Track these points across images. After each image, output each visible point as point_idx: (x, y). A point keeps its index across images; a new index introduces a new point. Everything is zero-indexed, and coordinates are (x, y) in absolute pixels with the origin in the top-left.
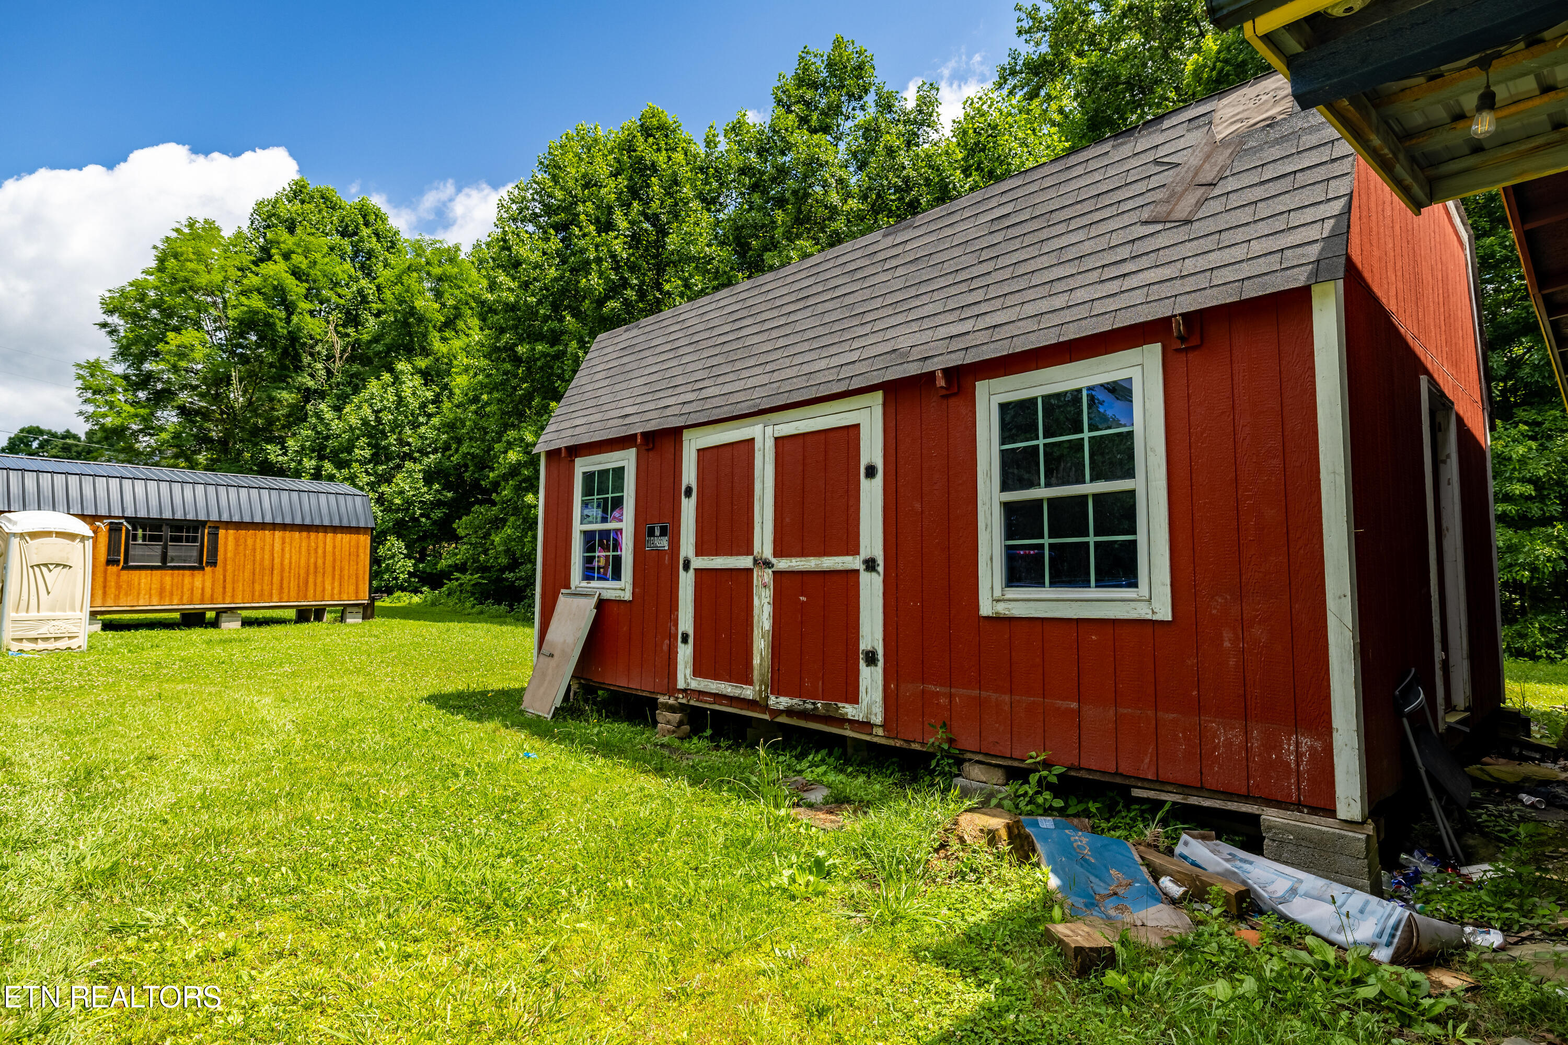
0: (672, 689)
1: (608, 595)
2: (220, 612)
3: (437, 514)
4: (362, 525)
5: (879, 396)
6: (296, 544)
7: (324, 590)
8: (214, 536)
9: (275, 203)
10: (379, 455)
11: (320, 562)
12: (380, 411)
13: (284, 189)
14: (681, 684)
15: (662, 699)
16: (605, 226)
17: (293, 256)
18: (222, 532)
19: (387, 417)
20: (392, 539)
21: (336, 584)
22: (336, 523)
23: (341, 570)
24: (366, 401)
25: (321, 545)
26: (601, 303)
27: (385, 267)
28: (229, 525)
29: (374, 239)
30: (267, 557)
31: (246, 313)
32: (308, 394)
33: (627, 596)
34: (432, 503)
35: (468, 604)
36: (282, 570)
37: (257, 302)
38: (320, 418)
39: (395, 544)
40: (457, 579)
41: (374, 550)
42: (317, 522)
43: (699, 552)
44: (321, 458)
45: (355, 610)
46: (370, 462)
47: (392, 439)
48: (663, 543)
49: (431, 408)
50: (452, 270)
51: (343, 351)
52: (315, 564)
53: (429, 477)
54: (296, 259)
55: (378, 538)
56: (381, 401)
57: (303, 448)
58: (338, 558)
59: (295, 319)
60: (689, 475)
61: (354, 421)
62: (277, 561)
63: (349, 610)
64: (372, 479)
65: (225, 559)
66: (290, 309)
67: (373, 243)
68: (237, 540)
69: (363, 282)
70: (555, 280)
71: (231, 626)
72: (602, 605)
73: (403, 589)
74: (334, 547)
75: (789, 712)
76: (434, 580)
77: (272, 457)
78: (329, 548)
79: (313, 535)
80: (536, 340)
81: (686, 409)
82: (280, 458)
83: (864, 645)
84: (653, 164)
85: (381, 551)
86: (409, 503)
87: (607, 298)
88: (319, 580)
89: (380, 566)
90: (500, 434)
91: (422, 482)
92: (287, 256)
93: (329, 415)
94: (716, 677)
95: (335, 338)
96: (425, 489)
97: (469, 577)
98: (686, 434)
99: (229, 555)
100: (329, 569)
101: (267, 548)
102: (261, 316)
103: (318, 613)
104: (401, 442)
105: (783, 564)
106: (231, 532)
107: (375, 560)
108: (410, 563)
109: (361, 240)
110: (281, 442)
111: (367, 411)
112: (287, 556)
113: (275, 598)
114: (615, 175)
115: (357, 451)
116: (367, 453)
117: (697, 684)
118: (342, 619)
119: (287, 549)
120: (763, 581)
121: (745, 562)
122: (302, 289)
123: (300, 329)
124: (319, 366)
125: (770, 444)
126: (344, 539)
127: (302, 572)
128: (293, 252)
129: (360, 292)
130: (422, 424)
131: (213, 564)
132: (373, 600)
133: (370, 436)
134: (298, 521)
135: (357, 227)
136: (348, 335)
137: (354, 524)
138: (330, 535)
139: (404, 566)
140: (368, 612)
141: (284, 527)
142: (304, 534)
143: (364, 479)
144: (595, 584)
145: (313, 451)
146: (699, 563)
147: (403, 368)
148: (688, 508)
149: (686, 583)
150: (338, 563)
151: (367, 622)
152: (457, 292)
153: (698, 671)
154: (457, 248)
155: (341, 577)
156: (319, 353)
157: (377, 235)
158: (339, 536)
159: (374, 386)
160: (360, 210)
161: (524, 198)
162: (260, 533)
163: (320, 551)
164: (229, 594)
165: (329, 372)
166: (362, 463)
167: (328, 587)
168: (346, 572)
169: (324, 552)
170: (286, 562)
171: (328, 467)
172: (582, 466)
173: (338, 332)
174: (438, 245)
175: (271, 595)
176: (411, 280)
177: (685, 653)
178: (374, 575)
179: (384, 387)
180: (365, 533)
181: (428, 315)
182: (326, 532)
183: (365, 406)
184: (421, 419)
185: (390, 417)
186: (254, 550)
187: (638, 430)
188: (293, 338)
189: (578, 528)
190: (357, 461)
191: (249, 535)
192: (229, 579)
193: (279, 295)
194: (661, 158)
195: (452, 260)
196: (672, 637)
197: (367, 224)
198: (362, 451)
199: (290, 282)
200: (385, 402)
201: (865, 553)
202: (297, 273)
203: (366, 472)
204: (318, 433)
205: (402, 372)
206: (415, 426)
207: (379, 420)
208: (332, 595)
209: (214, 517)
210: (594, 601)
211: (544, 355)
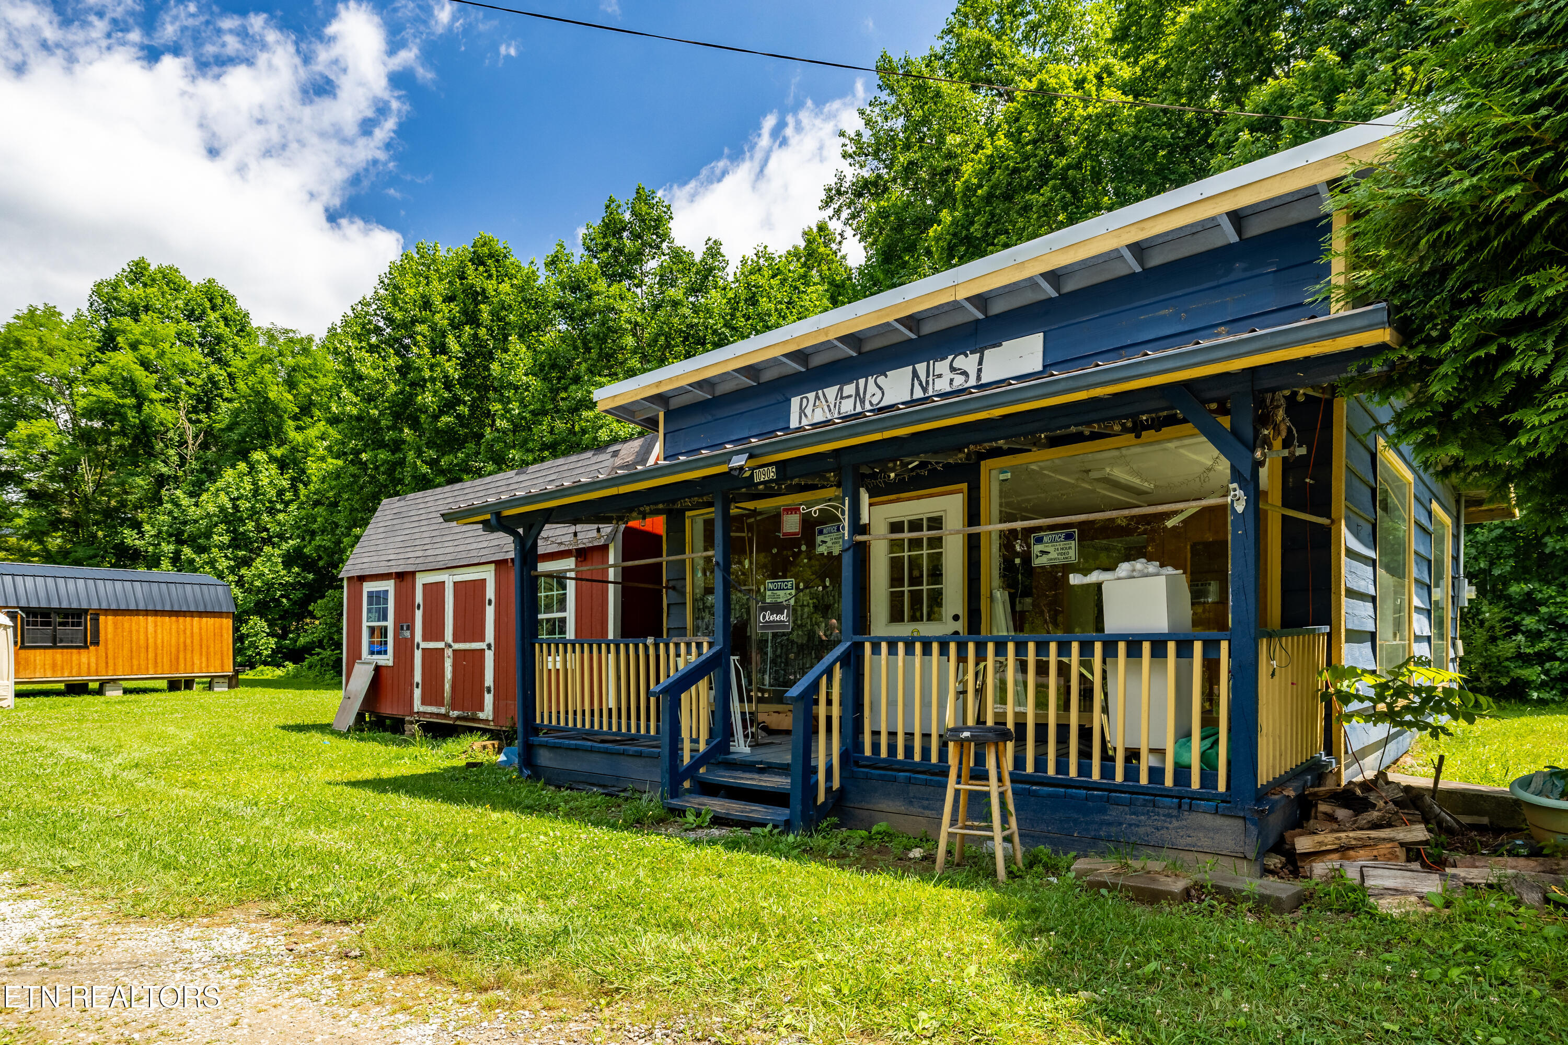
0: (412, 713)
1: (381, 663)
2: (103, 683)
3: (297, 595)
4: (224, 610)
5: (493, 566)
6: (167, 626)
7: (193, 664)
8: (96, 620)
9: (115, 286)
10: (238, 541)
11: (188, 641)
12: (238, 499)
13: (123, 270)
14: (416, 710)
15: (407, 718)
16: (440, 348)
17: (141, 347)
18: (102, 618)
19: (244, 505)
20: (254, 619)
21: (204, 659)
22: (201, 609)
23: (208, 648)
24: (222, 489)
25: (188, 627)
26: (436, 417)
27: (235, 351)
28: (107, 612)
29: (222, 324)
30: (142, 637)
31: (96, 402)
32: (161, 481)
33: (391, 663)
34: (291, 585)
35: (327, 677)
36: (156, 648)
37: (106, 393)
38: (177, 505)
39: (257, 624)
40: (318, 654)
41: (236, 629)
42: (184, 609)
43: (424, 639)
44: (180, 542)
45: (221, 680)
46: (229, 547)
47: (251, 525)
48: (407, 634)
49: (288, 496)
50: (305, 361)
51: (196, 437)
52: (185, 643)
53: (289, 560)
54: (144, 350)
55: (239, 619)
56: (238, 489)
57: (160, 532)
58: (204, 637)
59: (146, 408)
60: (419, 599)
61: (212, 509)
62: (151, 641)
63: (216, 680)
64: (232, 563)
65: (106, 640)
66: (141, 400)
67: (222, 329)
68: (115, 624)
69: (214, 369)
70: (396, 394)
71: (114, 694)
72: (378, 669)
73: (266, 663)
74: (200, 629)
75: (458, 718)
76: (296, 655)
77: (128, 541)
78: (196, 630)
79: (181, 619)
80: (380, 447)
81: (418, 561)
82: (137, 542)
83: (487, 685)
84: (484, 290)
85: (244, 630)
86: (269, 586)
87: (442, 413)
88: (189, 656)
89: (243, 643)
90: (349, 529)
91: (280, 567)
92: (134, 346)
93: (185, 501)
94: (431, 705)
95: (187, 424)
96: (285, 572)
97: (329, 653)
98: (418, 575)
99: (110, 636)
100: (197, 647)
101: (142, 630)
102: (112, 406)
103: (189, 684)
104: (261, 528)
105: (457, 646)
106: (110, 618)
107: (239, 638)
108: (273, 641)
109: (209, 325)
110: (137, 525)
111: (224, 499)
112: (160, 636)
113: (151, 671)
114: (449, 299)
115: (215, 537)
116: (226, 539)
117: (423, 709)
118: (210, 687)
119: (159, 631)
120: (449, 652)
121: (441, 645)
122: (153, 379)
123: (152, 419)
124: (172, 452)
125: (451, 585)
126: (209, 623)
127: (173, 650)
128: (141, 343)
129: (211, 378)
130: (280, 511)
131: (96, 643)
132: (237, 672)
133: (228, 523)
134: (168, 608)
135: (204, 312)
136: (199, 421)
137: (217, 610)
138: (196, 619)
139: (267, 644)
140: (233, 682)
141: (156, 613)
142: (174, 619)
143: (223, 564)
144: (375, 657)
145: (171, 535)
146: (424, 645)
147: (259, 458)
148: (419, 614)
149: (418, 655)
150: (204, 642)
151: (233, 691)
152: (310, 381)
153: (424, 703)
154: (310, 339)
155: (208, 654)
156: (171, 440)
157: (225, 319)
158: (204, 619)
159: (229, 475)
160: (206, 293)
161: (367, 313)
162: (135, 618)
163: (188, 632)
164: (111, 668)
165: (183, 458)
166: (221, 548)
167: (197, 662)
168: (212, 649)
169: (192, 633)
170: (159, 641)
171: (187, 551)
172: (368, 587)
173: (190, 420)
174: (291, 335)
175: (147, 669)
176: (264, 371)
177: (417, 693)
178: (237, 652)
179: (241, 476)
180: (227, 617)
181: (282, 406)
182: (192, 616)
183: (222, 494)
184: (279, 506)
185: (248, 505)
186: (131, 632)
187: (394, 570)
188: (144, 426)
189: (365, 624)
190: (216, 546)
191: (125, 620)
192: (110, 656)
193: (130, 386)
194: (490, 285)
195: (305, 351)
196: (412, 685)
197: (213, 308)
198: (221, 537)
199: (140, 373)
200: (242, 491)
201: (487, 642)
202: (145, 364)
203: (226, 556)
204: (175, 518)
205: (258, 462)
206: (272, 511)
207: (236, 507)
208: (201, 668)
209: (95, 606)
210: (373, 666)
211: (385, 462)
